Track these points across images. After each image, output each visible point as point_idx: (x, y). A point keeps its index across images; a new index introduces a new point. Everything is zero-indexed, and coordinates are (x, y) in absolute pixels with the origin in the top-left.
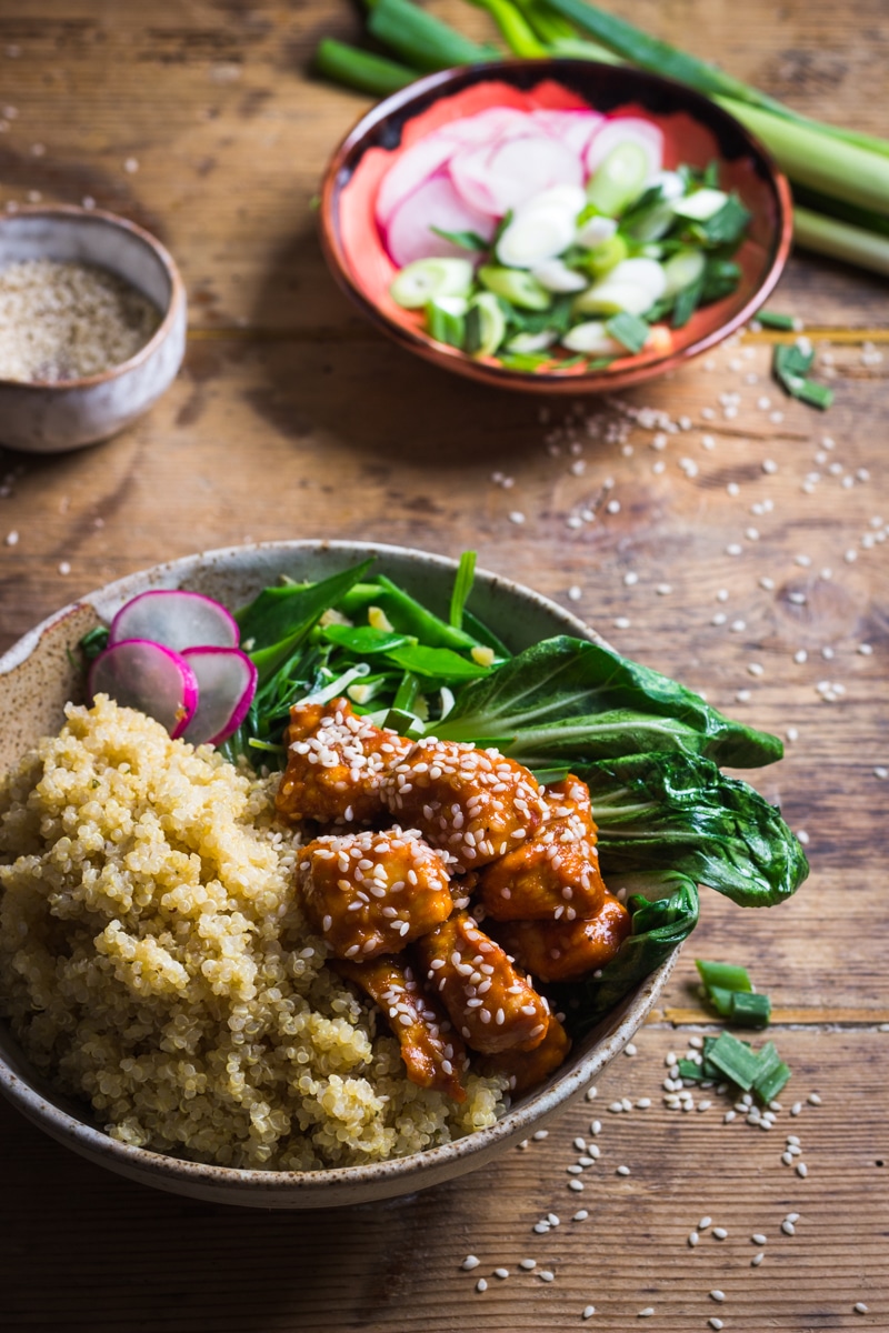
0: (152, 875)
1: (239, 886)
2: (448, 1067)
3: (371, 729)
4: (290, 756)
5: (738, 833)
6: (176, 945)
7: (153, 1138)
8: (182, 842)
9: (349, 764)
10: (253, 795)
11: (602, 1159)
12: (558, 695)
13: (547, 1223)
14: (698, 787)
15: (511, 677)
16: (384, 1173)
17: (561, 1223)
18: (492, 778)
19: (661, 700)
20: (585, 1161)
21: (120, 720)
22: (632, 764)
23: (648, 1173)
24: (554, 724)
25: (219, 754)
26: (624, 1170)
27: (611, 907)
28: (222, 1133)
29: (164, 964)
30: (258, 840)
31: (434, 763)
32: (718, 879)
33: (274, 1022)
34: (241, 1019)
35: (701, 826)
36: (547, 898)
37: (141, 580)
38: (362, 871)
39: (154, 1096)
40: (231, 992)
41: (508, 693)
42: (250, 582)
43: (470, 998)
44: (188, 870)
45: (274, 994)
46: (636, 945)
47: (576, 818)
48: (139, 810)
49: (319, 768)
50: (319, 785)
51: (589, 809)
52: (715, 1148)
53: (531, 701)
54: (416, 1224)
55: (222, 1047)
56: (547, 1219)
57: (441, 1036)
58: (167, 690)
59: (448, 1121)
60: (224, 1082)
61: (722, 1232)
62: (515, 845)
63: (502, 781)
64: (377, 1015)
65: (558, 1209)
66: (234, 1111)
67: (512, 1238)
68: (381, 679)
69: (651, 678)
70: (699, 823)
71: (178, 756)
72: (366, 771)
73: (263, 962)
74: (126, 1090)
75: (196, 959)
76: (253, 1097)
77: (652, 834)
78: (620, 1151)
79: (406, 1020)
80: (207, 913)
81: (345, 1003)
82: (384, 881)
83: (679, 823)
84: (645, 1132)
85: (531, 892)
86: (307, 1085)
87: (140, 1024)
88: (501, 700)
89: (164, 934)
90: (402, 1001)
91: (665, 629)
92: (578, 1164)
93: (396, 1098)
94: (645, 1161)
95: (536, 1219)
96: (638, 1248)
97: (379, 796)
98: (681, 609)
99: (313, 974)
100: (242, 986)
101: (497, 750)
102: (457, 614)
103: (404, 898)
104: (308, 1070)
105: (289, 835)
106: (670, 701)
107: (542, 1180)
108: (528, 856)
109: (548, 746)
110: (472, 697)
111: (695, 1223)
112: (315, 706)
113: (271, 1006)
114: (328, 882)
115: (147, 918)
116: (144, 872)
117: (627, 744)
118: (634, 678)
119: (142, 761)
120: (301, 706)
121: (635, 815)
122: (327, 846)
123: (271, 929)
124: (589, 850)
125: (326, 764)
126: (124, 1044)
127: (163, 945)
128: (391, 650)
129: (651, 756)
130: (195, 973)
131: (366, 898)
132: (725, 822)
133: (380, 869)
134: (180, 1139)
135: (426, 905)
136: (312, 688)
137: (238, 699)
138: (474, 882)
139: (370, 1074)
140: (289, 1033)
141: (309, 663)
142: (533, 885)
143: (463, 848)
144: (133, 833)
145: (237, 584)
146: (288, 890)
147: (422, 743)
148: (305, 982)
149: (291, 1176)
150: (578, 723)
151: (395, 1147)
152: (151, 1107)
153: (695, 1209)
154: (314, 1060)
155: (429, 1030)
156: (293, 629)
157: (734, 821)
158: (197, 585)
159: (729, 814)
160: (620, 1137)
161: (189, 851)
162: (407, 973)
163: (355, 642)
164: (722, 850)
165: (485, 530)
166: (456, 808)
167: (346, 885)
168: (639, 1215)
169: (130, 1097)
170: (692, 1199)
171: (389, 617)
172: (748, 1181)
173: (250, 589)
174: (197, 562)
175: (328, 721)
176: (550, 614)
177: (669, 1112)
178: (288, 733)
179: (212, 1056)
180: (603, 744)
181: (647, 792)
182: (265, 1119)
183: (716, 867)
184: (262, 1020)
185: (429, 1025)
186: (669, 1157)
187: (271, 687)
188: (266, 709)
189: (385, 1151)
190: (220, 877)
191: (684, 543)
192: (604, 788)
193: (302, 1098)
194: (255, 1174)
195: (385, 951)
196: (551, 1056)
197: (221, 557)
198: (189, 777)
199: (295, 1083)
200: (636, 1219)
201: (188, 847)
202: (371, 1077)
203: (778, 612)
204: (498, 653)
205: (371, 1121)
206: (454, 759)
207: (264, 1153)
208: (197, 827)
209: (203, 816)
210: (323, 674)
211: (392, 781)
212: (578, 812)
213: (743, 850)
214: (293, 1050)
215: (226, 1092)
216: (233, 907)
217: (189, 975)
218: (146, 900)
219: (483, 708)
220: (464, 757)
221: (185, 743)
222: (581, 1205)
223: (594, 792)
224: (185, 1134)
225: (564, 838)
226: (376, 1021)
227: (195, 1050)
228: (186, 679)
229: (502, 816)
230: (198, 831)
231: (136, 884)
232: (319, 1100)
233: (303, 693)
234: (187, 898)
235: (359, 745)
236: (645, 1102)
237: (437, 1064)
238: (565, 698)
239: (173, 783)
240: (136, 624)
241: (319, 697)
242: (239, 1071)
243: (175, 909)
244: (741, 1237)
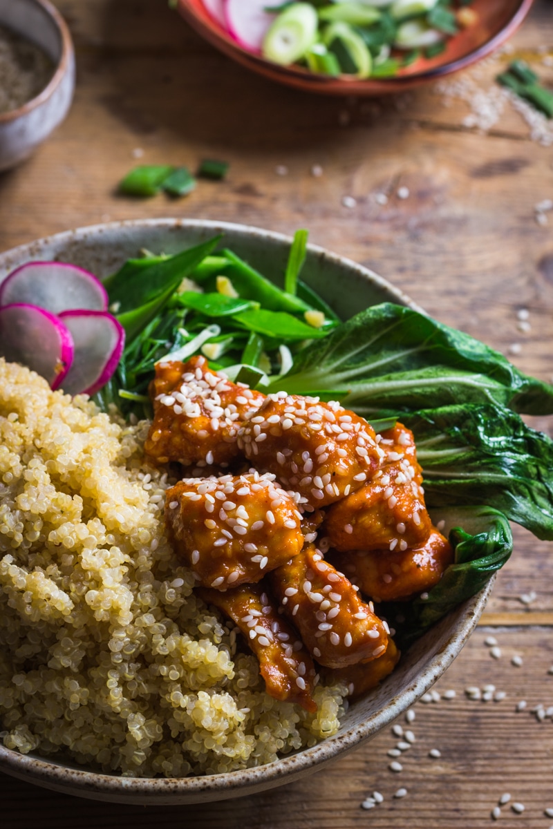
0: (40, 514)
1: (116, 522)
2: (302, 683)
3: (227, 384)
4: (156, 406)
5: (539, 477)
6: (61, 576)
7: (42, 742)
8: (65, 484)
9: (209, 414)
10: (125, 441)
11: (417, 744)
12: (383, 353)
13: (372, 800)
14: (506, 435)
15: (344, 338)
16: (248, 780)
17: (385, 800)
18: (336, 428)
19: (473, 359)
20: (403, 745)
21: (8, 374)
22: (450, 414)
23: (455, 755)
24: (381, 378)
25: (93, 403)
26: (436, 753)
27: (435, 538)
28: (101, 738)
29: (52, 594)
30: (130, 480)
31: (286, 415)
32: (524, 516)
33: (149, 643)
34: (120, 641)
35: (510, 469)
36: (383, 533)
37: (23, 253)
38: (226, 511)
39: (42, 706)
40: (111, 618)
41: (340, 351)
42: (116, 254)
43: (321, 623)
44: (72, 509)
45: (148, 619)
46: (459, 573)
47: (406, 462)
48: (26, 454)
49: (183, 418)
50: (183, 433)
51: (415, 453)
52: (510, 733)
53: (360, 359)
54: (262, 802)
55: (102, 665)
56: (373, 797)
57: (296, 655)
58: (47, 347)
59: (298, 726)
60: (104, 696)
61: (520, 807)
62: (357, 487)
63: (345, 431)
64: (238, 635)
65: (382, 787)
66: (113, 719)
67: (344, 814)
68: (230, 338)
69: (463, 340)
70: (508, 467)
71: (59, 406)
72: (224, 420)
73: (138, 590)
74: (18, 701)
75: (79, 589)
76: (130, 709)
77: (468, 474)
78: (431, 737)
79: (264, 641)
80: (88, 547)
81: (210, 626)
82: (245, 520)
83: (491, 466)
84: (452, 720)
85: (371, 527)
86: (178, 699)
87: (30, 644)
88: (334, 357)
89: (51, 566)
90: (259, 624)
91: (449, 293)
92: (397, 748)
93: (255, 709)
94: (453, 745)
95: (362, 797)
96: (449, 821)
97: (236, 442)
98: (461, 277)
99: (182, 601)
100: (120, 613)
101: (338, 403)
102: (291, 282)
103: (264, 535)
104: (179, 685)
105: (157, 475)
106: (480, 359)
107: (367, 762)
108: (368, 496)
109: (375, 397)
110: (310, 355)
111: (497, 799)
112: (177, 363)
113: (146, 629)
114: (196, 521)
115: (35, 552)
116: (33, 511)
117: (444, 396)
118: (450, 339)
119: (28, 411)
120: (164, 362)
121: (453, 458)
122: (193, 488)
123: (145, 561)
124: (418, 491)
125: (189, 414)
126: (15, 661)
127: (50, 576)
128: (238, 314)
129: (466, 407)
130: (79, 600)
131: (230, 535)
132: (529, 467)
133: (242, 510)
134: (65, 743)
135: (282, 541)
136: (172, 346)
137: (108, 355)
138: (320, 519)
139: (232, 687)
140: (161, 653)
141: (168, 323)
142: (372, 521)
143: (313, 490)
144: (22, 476)
145: (104, 256)
146: (158, 526)
147: (274, 397)
148: (175, 608)
149: (167, 783)
150: (402, 378)
151: (254, 752)
152: (40, 716)
153: (496, 787)
154: (184, 677)
155: (284, 650)
156: (153, 294)
157: (536, 466)
158: (71, 257)
159: (533, 460)
160: (430, 724)
161: (72, 492)
162: (263, 598)
163: (207, 306)
164: (526, 491)
165: (299, 211)
166: (306, 455)
167: (212, 523)
168: (450, 793)
169: (22, 706)
170: (493, 778)
171: (235, 285)
172: (539, 762)
173: (115, 260)
174: (70, 238)
175: (189, 377)
176: (370, 283)
177: (471, 702)
178: (154, 386)
179: (95, 673)
180: (424, 396)
181: (463, 438)
182: (140, 728)
183: (523, 505)
184: (138, 642)
185: (284, 645)
186: (472, 741)
187: (135, 345)
188: (131, 363)
189: (246, 756)
190: (99, 515)
191: (461, 223)
192: (425, 434)
193: (173, 709)
194: (135, 782)
195: (247, 581)
196: (384, 666)
197: (91, 233)
198: (69, 425)
199: (167, 697)
200: (447, 796)
201: (70, 488)
202: (233, 690)
203: (540, 279)
204: (328, 316)
205: (234, 730)
206: (303, 412)
207: (139, 757)
208: (79, 472)
209: (84, 461)
210: (181, 335)
211: (248, 431)
212: (407, 457)
213: (543, 492)
214: (165, 668)
215: (107, 704)
216: (112, 541)
217: (73, 602)
218: (34, 535)
219: (319, 364)
220: (311, 410)
221: (64, 394)
222: (400, 784)
223: (417, 437)
224: (70, 740)
225: (398, 480)
226: (236, 641)
227: (79, 667)
228: (64, 338)
229: (346, 462)
230: (80, 474)
231: (26, 522)
232: (189, 712)
233: (165, 351)
234: (71, 534)
235: (217, 398)
236: (451, 694)
237: (291, 680)
238: (389, 356)
239: (56, 431)
240: (20, 289)
241: (179, 354)
242: (118, 687)
243: (61, 544)
244: (536, 810)
